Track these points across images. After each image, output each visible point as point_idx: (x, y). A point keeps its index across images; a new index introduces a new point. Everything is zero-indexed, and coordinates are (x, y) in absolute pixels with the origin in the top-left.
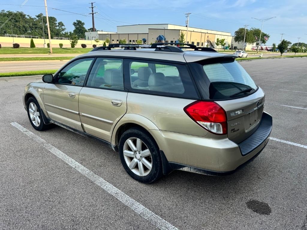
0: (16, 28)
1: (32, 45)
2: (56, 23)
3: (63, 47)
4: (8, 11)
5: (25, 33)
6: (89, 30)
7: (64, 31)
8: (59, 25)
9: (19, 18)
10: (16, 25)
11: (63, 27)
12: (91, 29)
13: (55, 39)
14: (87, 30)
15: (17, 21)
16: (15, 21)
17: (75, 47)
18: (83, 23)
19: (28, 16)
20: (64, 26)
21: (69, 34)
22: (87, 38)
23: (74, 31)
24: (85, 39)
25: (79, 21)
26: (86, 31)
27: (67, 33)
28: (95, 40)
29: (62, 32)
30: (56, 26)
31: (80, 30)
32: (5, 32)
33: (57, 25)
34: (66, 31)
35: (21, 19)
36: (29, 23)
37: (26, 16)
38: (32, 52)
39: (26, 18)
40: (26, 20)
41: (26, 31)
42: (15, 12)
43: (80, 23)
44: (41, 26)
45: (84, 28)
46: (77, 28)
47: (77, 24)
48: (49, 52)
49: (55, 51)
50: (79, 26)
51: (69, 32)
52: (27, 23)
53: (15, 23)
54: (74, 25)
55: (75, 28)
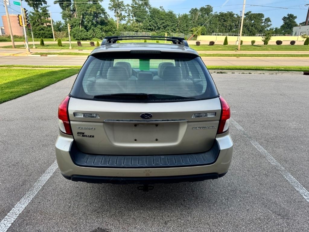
0: (223, 27)
1: (226, 42)
2: (263, 20)
3: (255, 44)
4: (220, 13)
5: (230, 31)
6: (301, 24)
7: (270, 27)
8: (265, 22)
9: (228, 18)
10: (223, 24)
11: (269, 23)
12: (303, 23)
13: (257, 36)
14: (299, 24)
15: (225, 21)
16: (224, 21)
17: (268, 44)
18: (295, 17)
19: (237, 15)
20: (271, 22)
21: (274, 30)
22: (294, 34)
23: (282, 26)
24: (292, 35)
25: (291, 15)
26: (296, 25)
27: (273, 29)
28: (303, 36)
29: (267, 28)
30: (262, 23)
31: (288, 25)
32: (213, 32)
33: (264, 21)
34: (271, 27)
35: (229, 19)
36: (235, 22)
37: (235, 16)
38: (222, 49)
39: (234, 17)
40: (233, 19)
41: (231, 29)
42: (226, 12)
43: (292, 17)
44: (246, 24)
45: (295, 22)
46: (285, 24)
47: (288, 19)
48: (237, 49)
49: (242, 48)
50: (289, 20)
51: (275, 28)
52: (234, 22)
53: (223, 23)
54: (284, 20)
55: (284, 23)
